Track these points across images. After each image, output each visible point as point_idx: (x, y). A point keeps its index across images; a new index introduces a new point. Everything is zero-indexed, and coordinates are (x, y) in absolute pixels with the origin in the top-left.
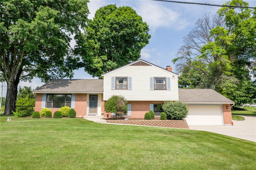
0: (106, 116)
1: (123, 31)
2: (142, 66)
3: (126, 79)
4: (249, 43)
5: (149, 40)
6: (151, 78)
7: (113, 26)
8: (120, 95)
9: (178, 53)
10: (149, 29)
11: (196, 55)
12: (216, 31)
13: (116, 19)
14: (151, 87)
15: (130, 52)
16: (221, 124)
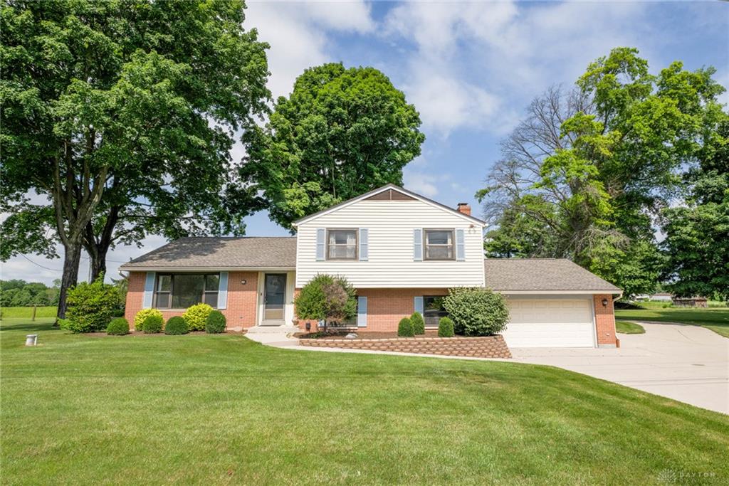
0: (305, 327)
1: (358, 122)
2: (393, 202)
3: (353, 232)
4: (650, 151)
5: (422, 146)
6: (417, 231)
7: (334, 111)
8: (336, 273)
9: (489, 177)
10: (421, 120)
11: (530, 181)
12: (575, 125)
13: (341, 94)
14: (417, 254)
15: (376, 174)
16: (592, 345)
